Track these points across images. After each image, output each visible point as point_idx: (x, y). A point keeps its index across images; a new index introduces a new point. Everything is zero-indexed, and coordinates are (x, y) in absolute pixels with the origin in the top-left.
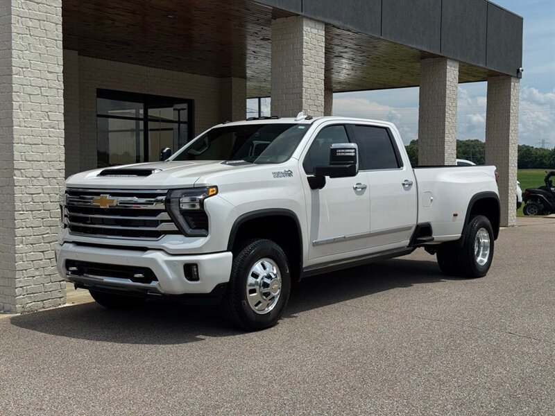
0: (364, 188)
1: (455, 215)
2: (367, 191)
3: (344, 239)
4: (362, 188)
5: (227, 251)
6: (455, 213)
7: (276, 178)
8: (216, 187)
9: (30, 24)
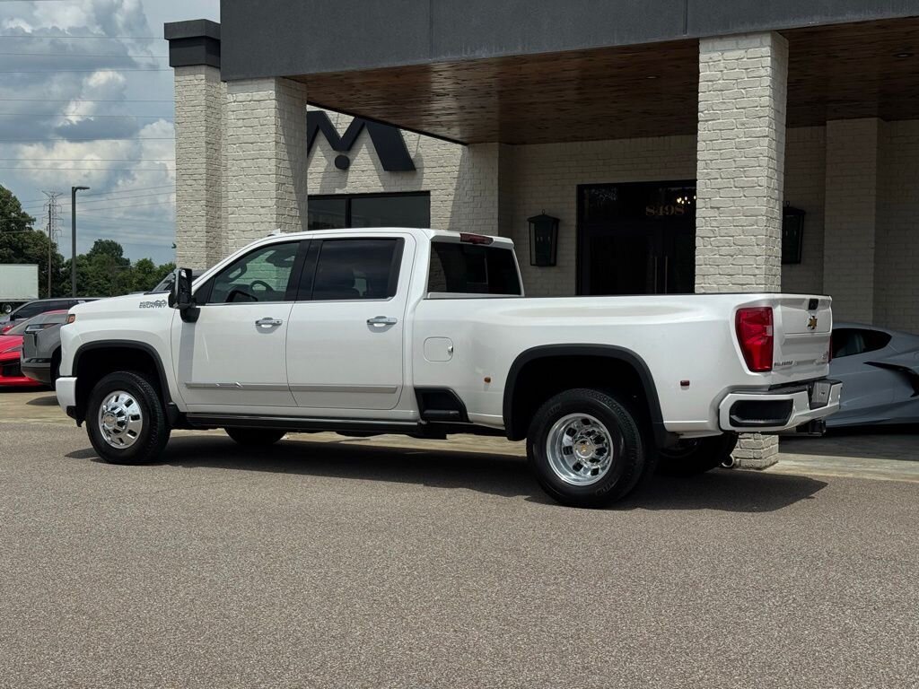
0: (276, 325)
1: (488, 380)
2: (280, 328)
3: (233, 387)
4: (274, 325)
5: (73, 376)
6: (487, 376)
7: (142, 309)
8: (74, 315)
9: (244, 164)
